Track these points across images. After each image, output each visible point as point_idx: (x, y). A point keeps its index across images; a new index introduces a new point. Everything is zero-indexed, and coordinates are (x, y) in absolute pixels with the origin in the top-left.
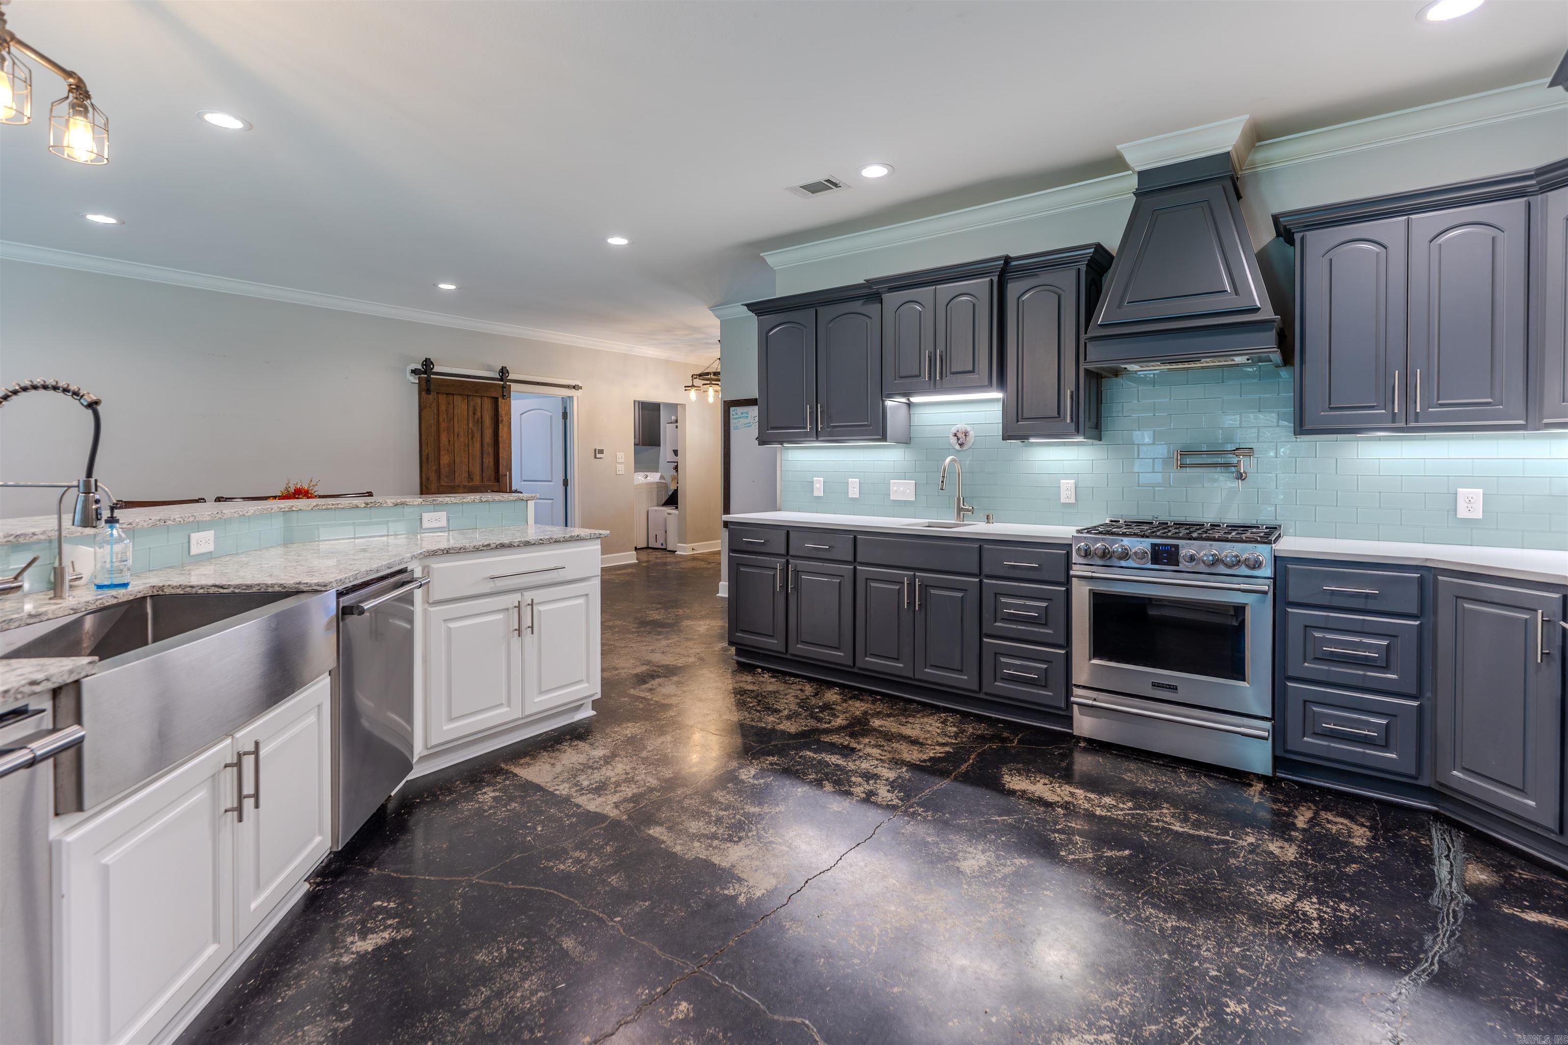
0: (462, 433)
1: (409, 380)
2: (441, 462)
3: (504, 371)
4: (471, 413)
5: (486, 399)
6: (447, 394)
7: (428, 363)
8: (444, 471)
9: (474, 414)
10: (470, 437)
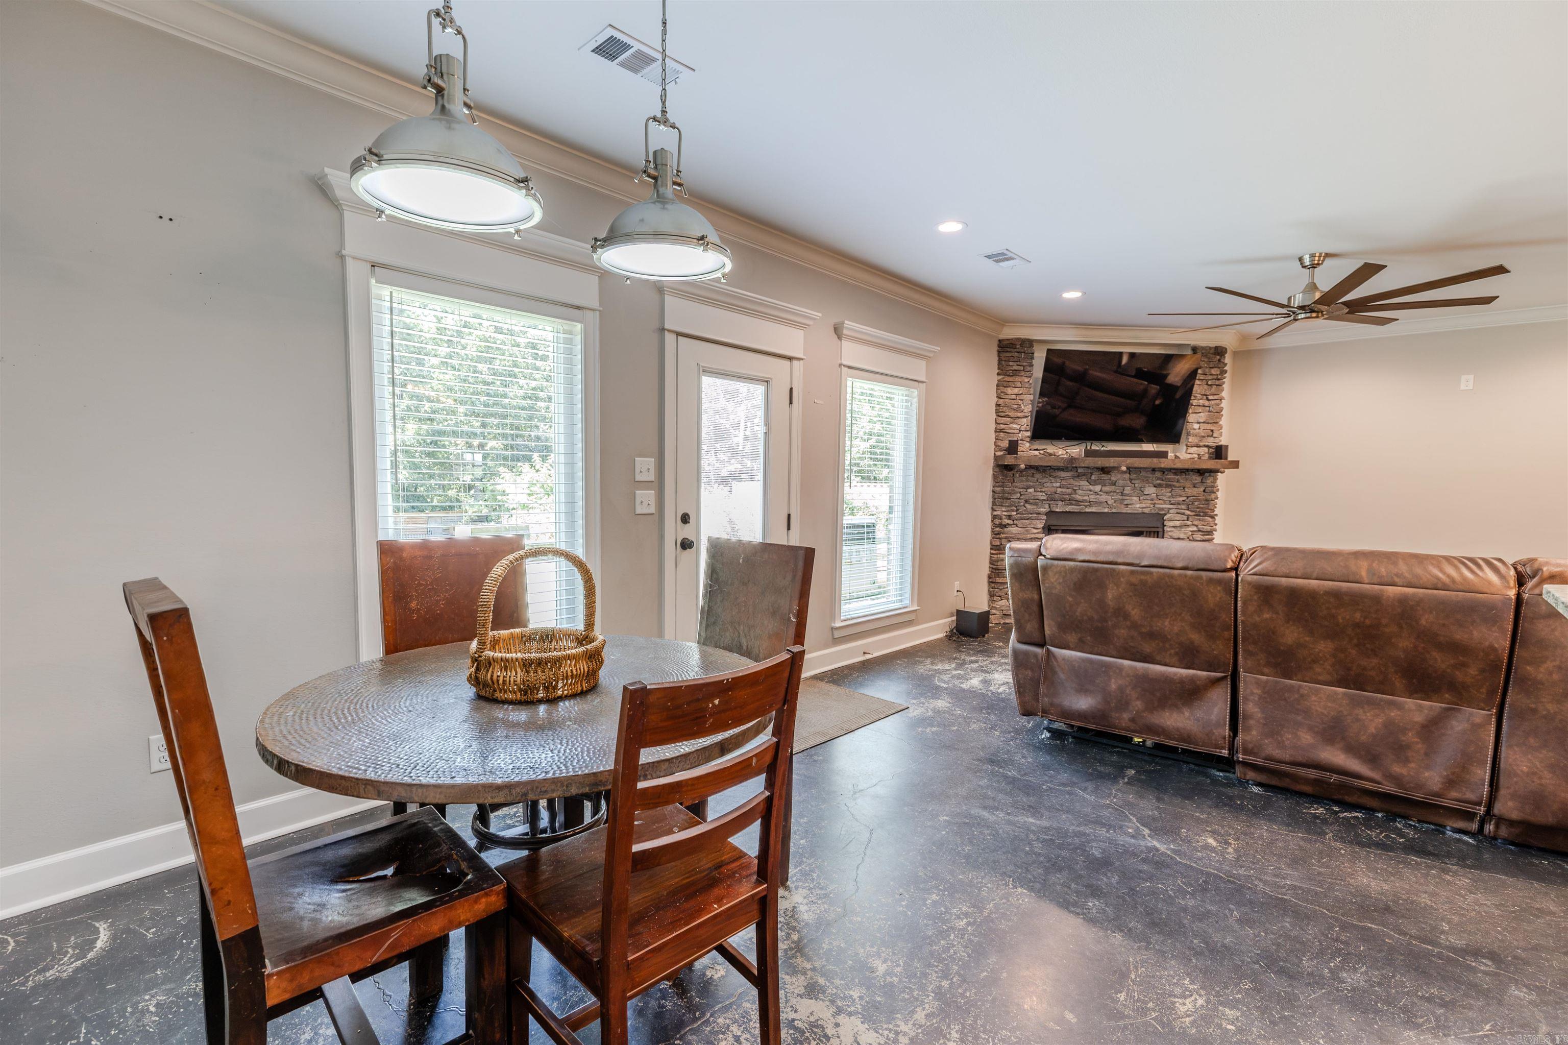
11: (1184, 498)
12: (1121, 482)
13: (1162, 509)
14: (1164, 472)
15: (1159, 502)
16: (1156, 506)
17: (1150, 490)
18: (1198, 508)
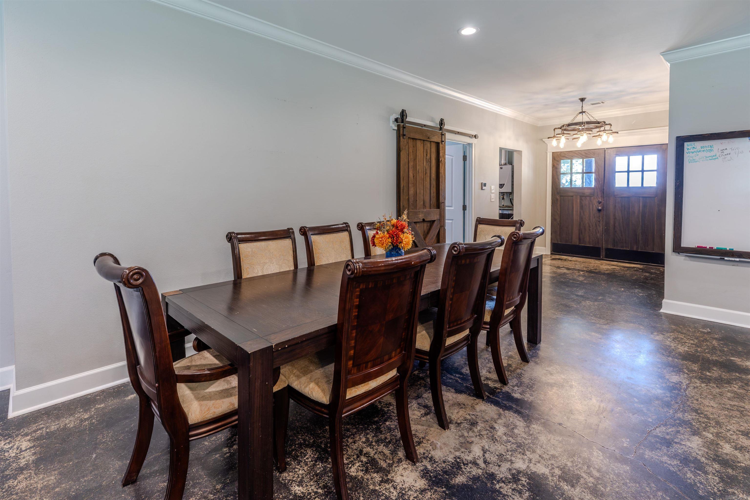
0: (420, 171)
1: (391, 127)
2: (410, 193)
3: (442, 123)
4: (425, 155)
5: (432, 143)
6: (413, 139)
7: (403, 114)
8: (411, 200)
9: (427, 155)
10: (424, 173)
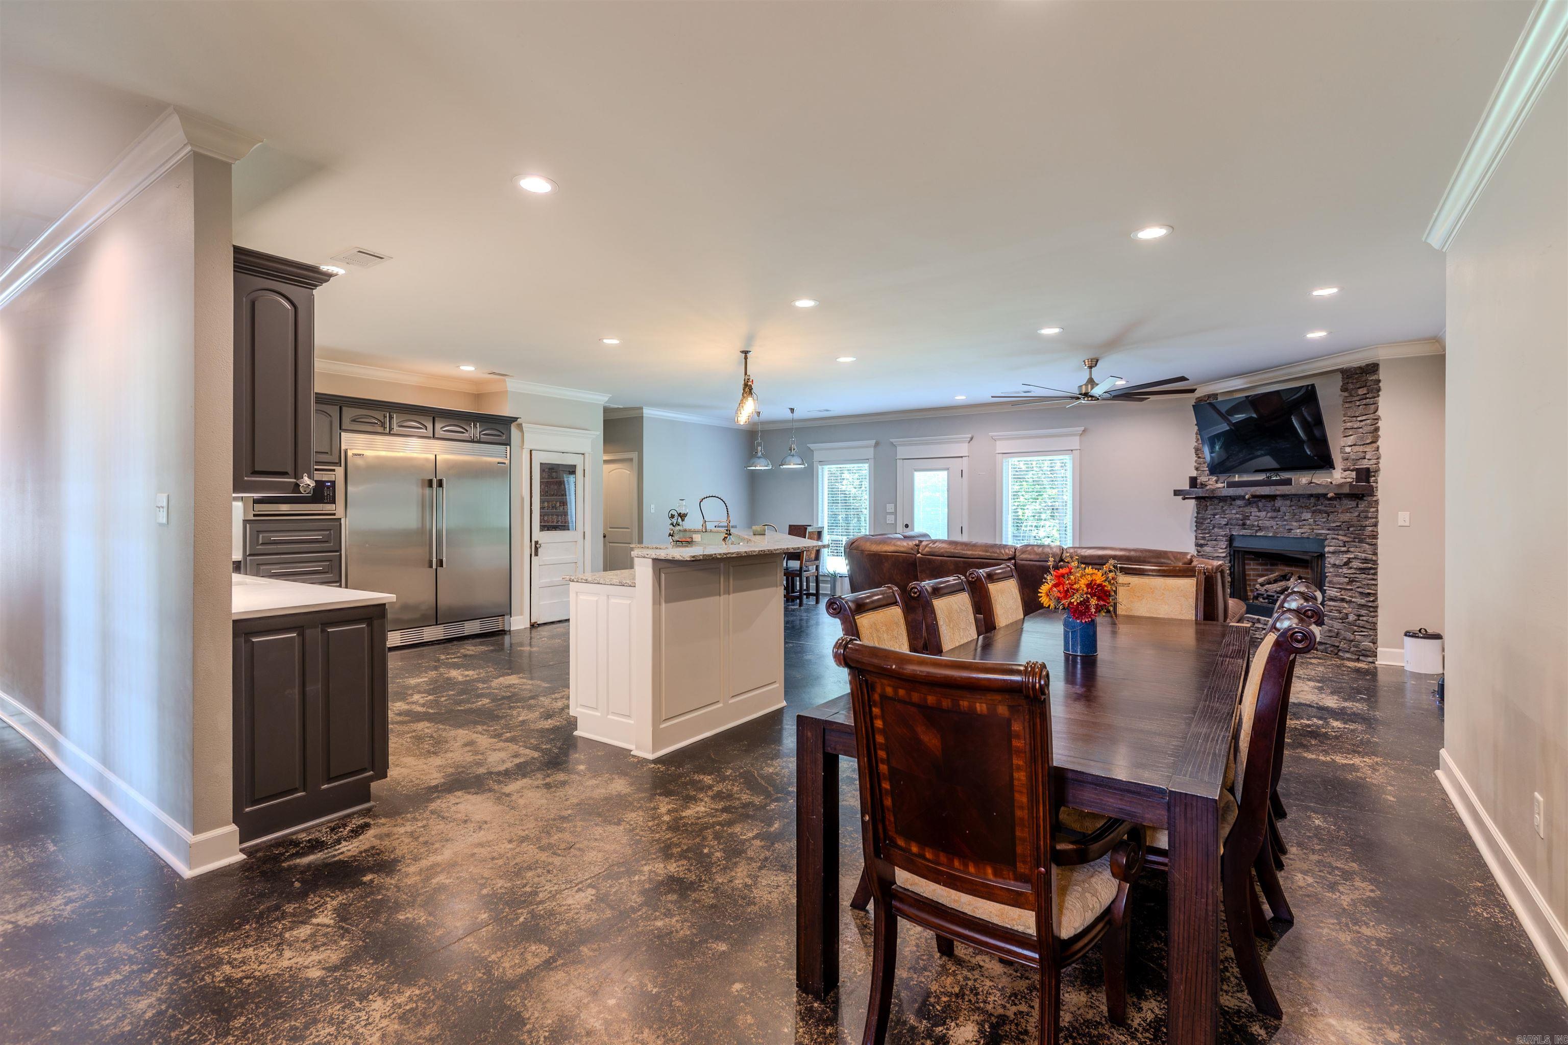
11: (1338, 524)
12: (1283, 509)
13: (1321, 534)
14: (1319, 498)
15: (1317, 527)
16: (1315, 531)
17: (1307, 515)
18: (1352, 534)
